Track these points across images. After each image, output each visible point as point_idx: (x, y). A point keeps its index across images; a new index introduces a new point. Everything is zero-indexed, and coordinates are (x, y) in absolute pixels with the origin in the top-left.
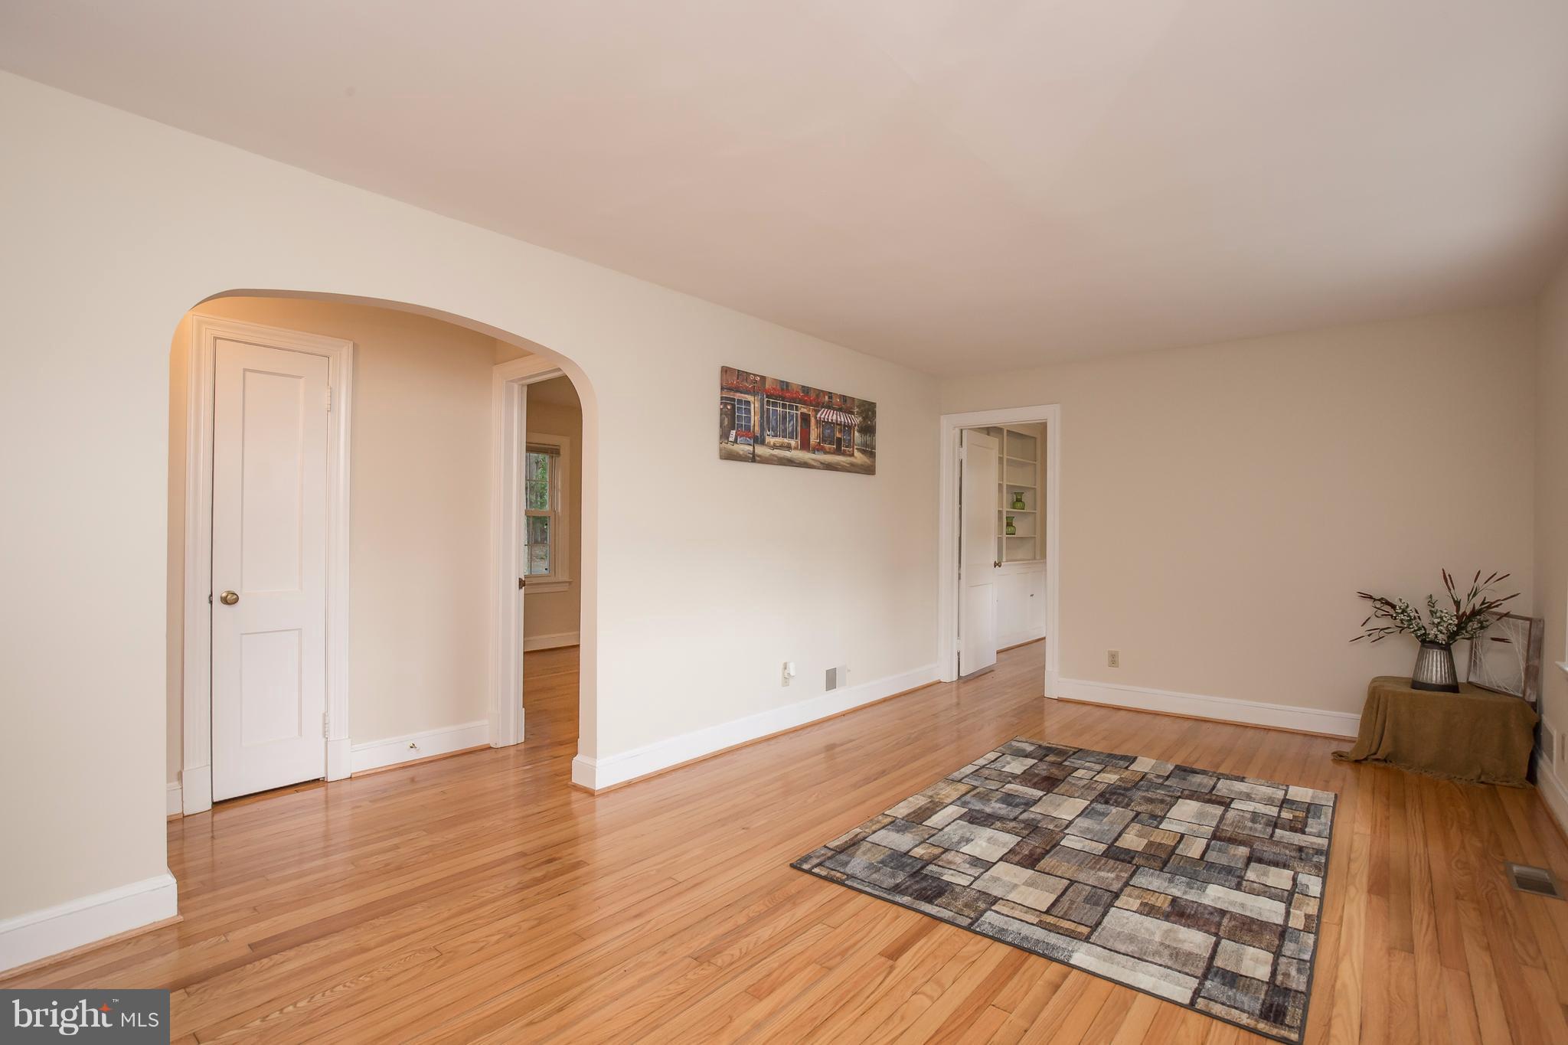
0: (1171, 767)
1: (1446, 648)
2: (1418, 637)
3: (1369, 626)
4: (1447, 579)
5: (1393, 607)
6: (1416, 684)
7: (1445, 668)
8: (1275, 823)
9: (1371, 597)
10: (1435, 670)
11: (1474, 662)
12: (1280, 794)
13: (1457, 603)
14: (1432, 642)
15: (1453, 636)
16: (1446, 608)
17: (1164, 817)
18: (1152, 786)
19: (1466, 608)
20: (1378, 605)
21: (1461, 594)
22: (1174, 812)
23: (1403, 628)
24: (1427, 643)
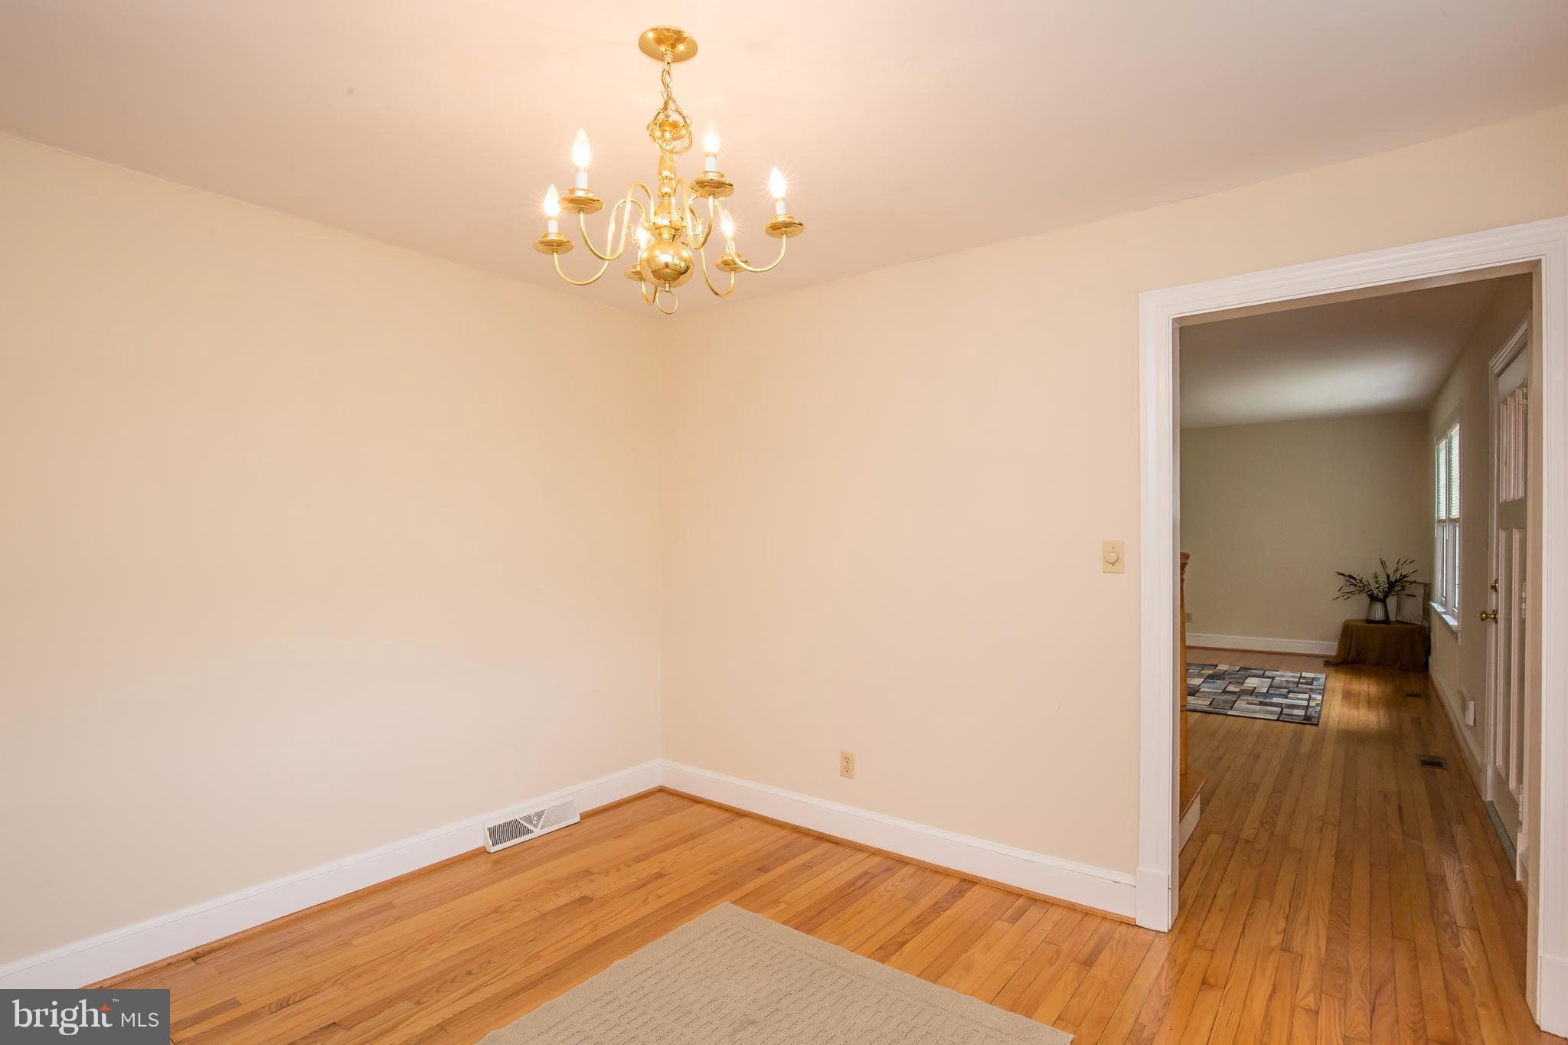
0: (1238, 668)
1: (1383, 601)
2: (1368, 595)
3: (1343, 591)
4: (1383, 564)
5: (1355, 579)
6: (1368, 621)
7: (1383, 610)
8: (1298, 683)
9: (1343, 575)
10: (1378, 613)
11: (1399, 608)
12: (1299, 675)
13: (1388, 576)
14: (1376, 598)
15: (1387, 594)
16: (1383, 579)
17: (1244, 683)
18: (1231, 674)
19: (1392, 579)
20: (1347, 578)
21: (1391, 572)
22: (1246, 681)
23: (1361, 591)
24: (1373, 598)
